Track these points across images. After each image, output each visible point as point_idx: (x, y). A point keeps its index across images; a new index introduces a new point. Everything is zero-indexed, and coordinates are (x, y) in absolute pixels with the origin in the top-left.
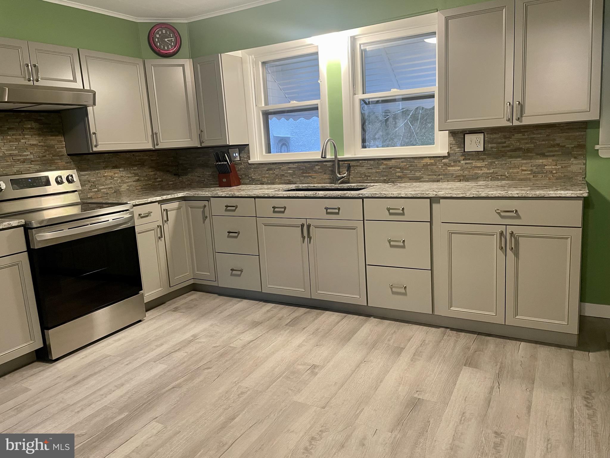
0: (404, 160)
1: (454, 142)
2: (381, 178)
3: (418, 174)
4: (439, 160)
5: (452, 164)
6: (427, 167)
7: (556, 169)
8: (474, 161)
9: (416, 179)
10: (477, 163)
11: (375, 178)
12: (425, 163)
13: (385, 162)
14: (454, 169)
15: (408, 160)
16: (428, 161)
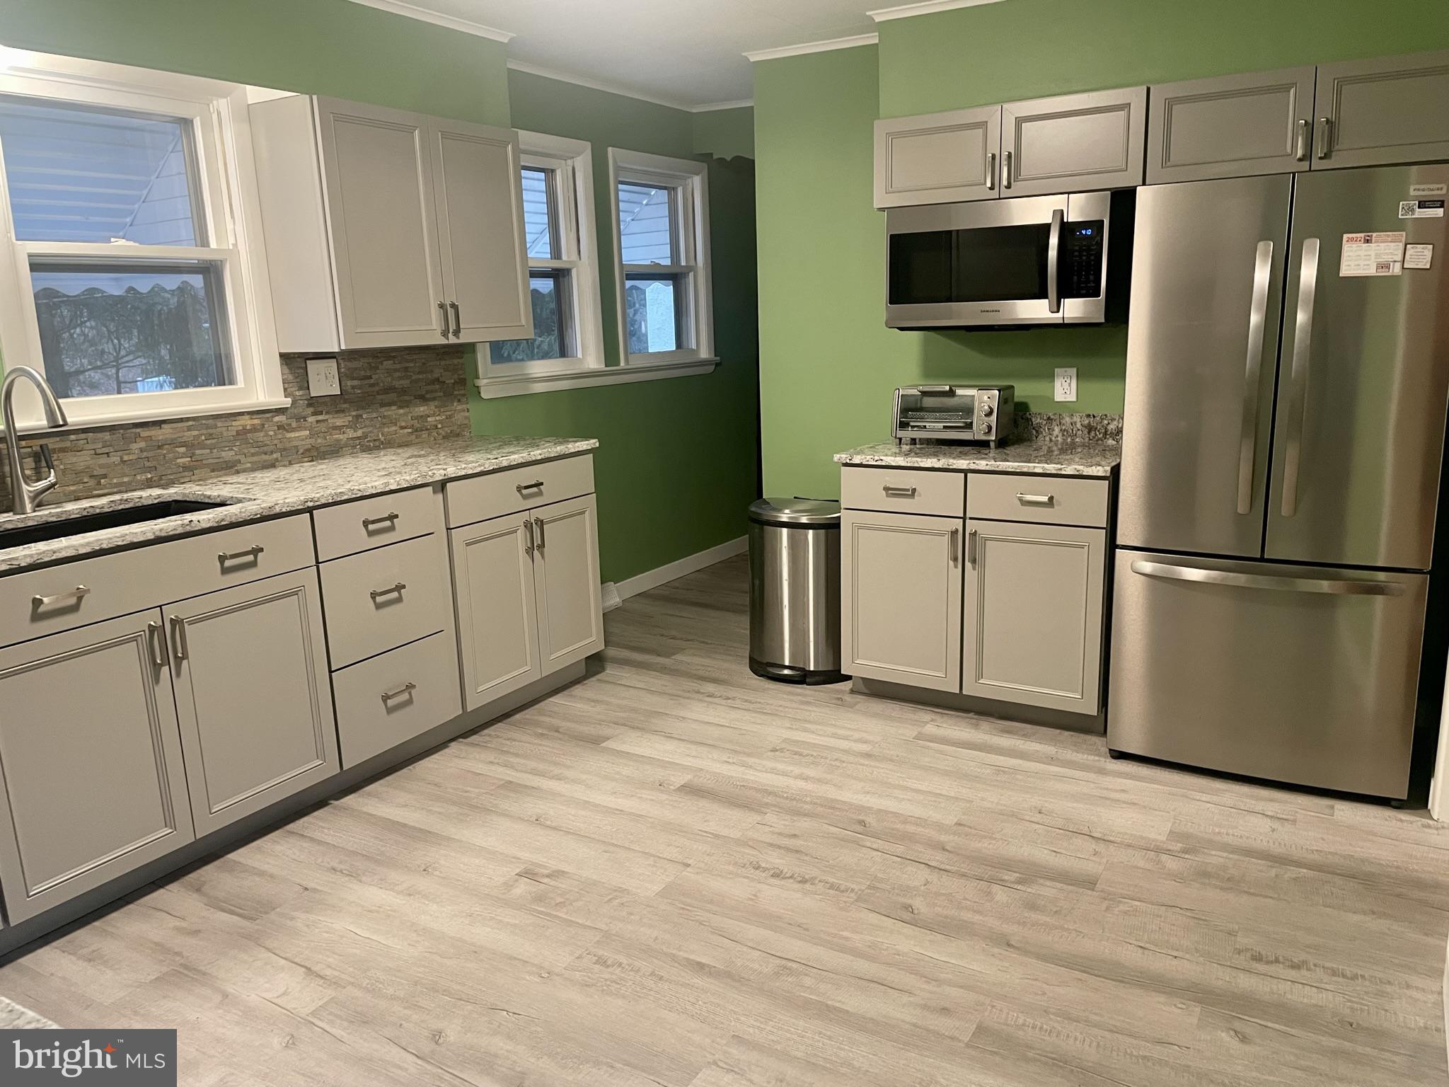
0: (194, 423)
1: (291, 377)
2: (139, 477)
3: (227, 455)
4: (268, 418)
5: (294, 425)
6: (244, 437)
7: (440, 422)
8: (331, 416)
9: (226, 469)
10: (335, 420)
11: (120, 480)
12: (241, 428)
13: (145, 433)
14: (300, 436)
15: (204, 422)
16: (247, 422)
